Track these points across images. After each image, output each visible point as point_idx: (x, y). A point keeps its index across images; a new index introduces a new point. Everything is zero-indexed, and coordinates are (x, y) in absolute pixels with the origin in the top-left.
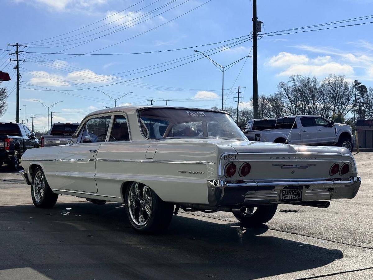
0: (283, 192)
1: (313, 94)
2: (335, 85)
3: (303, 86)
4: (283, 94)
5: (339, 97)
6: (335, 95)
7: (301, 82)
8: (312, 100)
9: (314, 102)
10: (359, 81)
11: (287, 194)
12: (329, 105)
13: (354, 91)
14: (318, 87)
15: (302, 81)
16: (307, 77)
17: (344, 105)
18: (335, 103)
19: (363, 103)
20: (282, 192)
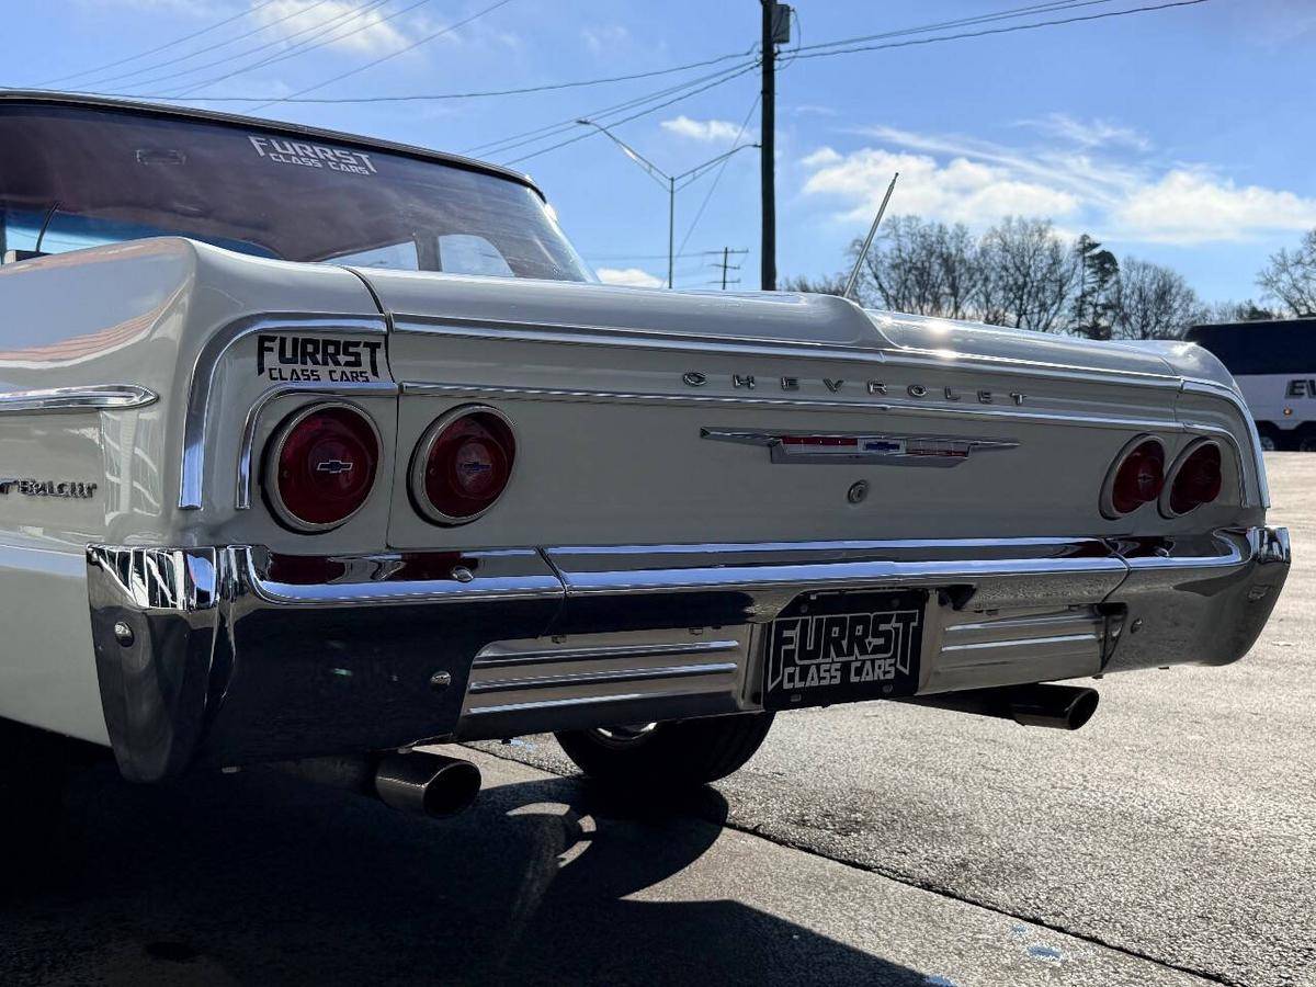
0: (781, 641)
1: (954, 279)
2: (1020, 252)
3: (924, 252)
4: (863, 275)
5: (1032, 286)
6: (1021, 281)
7: (919, 239)
8: (951, 295)
9: (956, 303)
10: (1095, 238)
11: (810, 647)
12: (1002, 311)
13: (1079, 268)
14: (968, 255)
15: (921, 236)
16: (937, 223)
17: (1046, 310)
18: (1021, 304)
19: (1105, 307)
20: (774, 634)
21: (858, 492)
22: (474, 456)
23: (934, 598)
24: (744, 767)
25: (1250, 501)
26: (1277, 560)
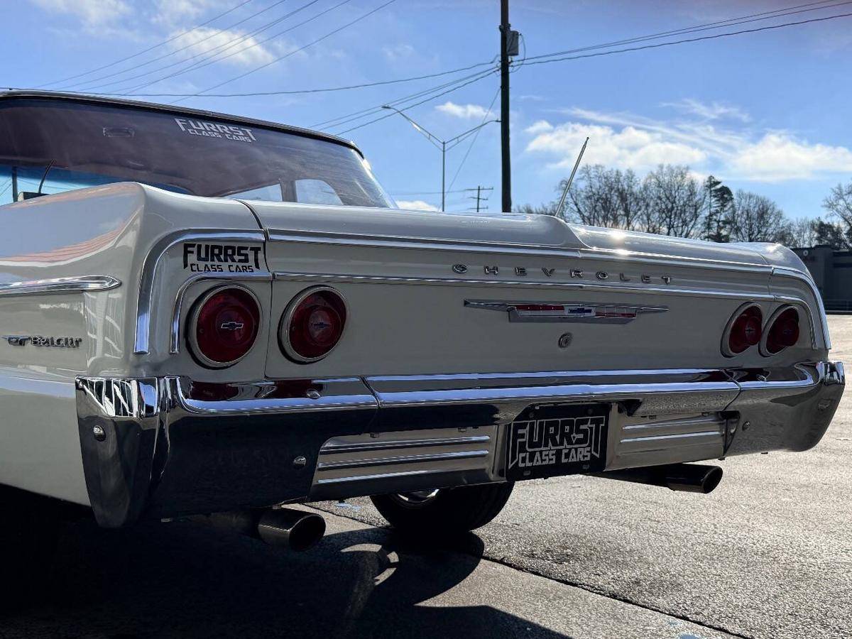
0: (516, 436)
1: (626, 205)
2: (669, 188)
3: (607, 188)
4: (567, 203)
5: (677, 209)
6: (670, 206)
7: (603, 180)
8: (625, 215)
9: (628, 220)
10: (717, 178)
11: (536, 440)
12: (658, 226)
13: (708, 197)
14: (636, 189)
15: (605, 178)
16: (615, 170)
17: (687, 225)
18: (670, 221)
19: (725, 222)
20: (512, 432)
21: (565, 340)
22: (320, 318)
23: (615, 408)
24: (494, 520)
25: (818, 345)
26: (836, 383)
